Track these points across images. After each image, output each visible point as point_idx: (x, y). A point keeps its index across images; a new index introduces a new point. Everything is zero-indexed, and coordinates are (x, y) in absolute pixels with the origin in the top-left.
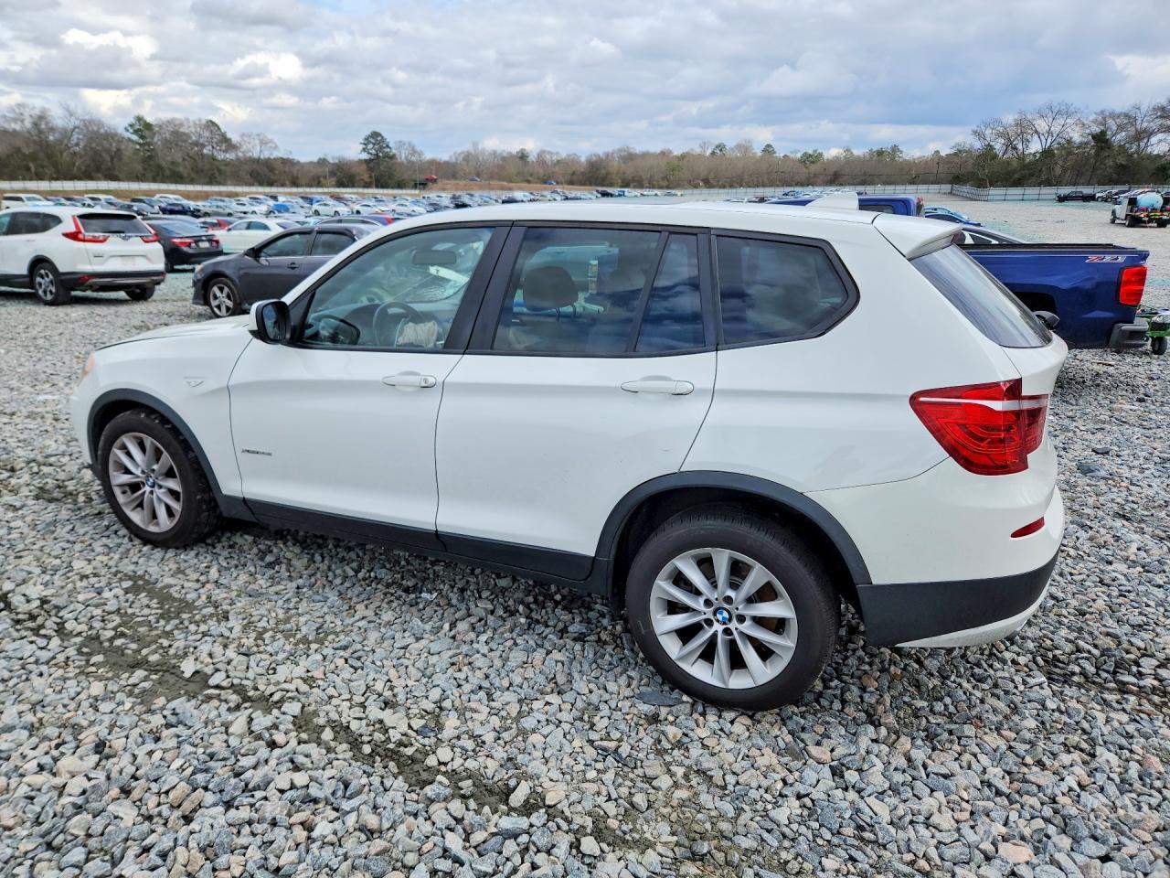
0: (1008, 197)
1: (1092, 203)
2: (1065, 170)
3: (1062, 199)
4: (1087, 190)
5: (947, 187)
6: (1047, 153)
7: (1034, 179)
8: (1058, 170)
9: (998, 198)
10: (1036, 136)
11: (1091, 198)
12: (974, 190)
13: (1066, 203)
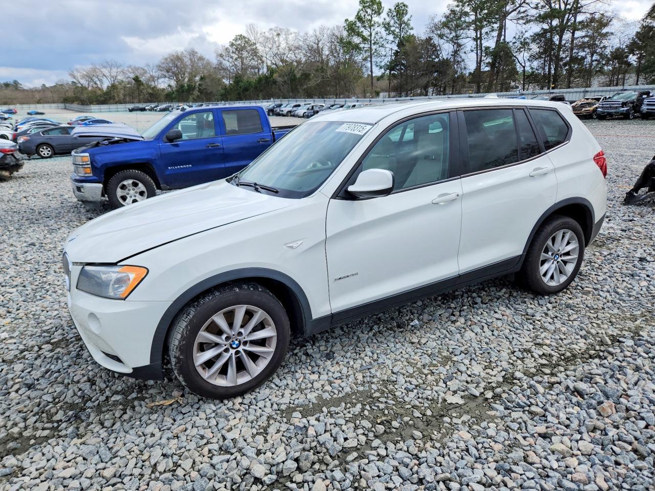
0: (102, 110)
1: (145, 112)
2: (125, 95)
3: (131, 110)
4: (141, 106)
5: (62, 105)
6: (113, 87)
7: (111, 101)
8: (121, 96)
9: (97, 111)
10: (104, 77)
11: (143, 110)
12: (81, 107)
13: (133, 112)
